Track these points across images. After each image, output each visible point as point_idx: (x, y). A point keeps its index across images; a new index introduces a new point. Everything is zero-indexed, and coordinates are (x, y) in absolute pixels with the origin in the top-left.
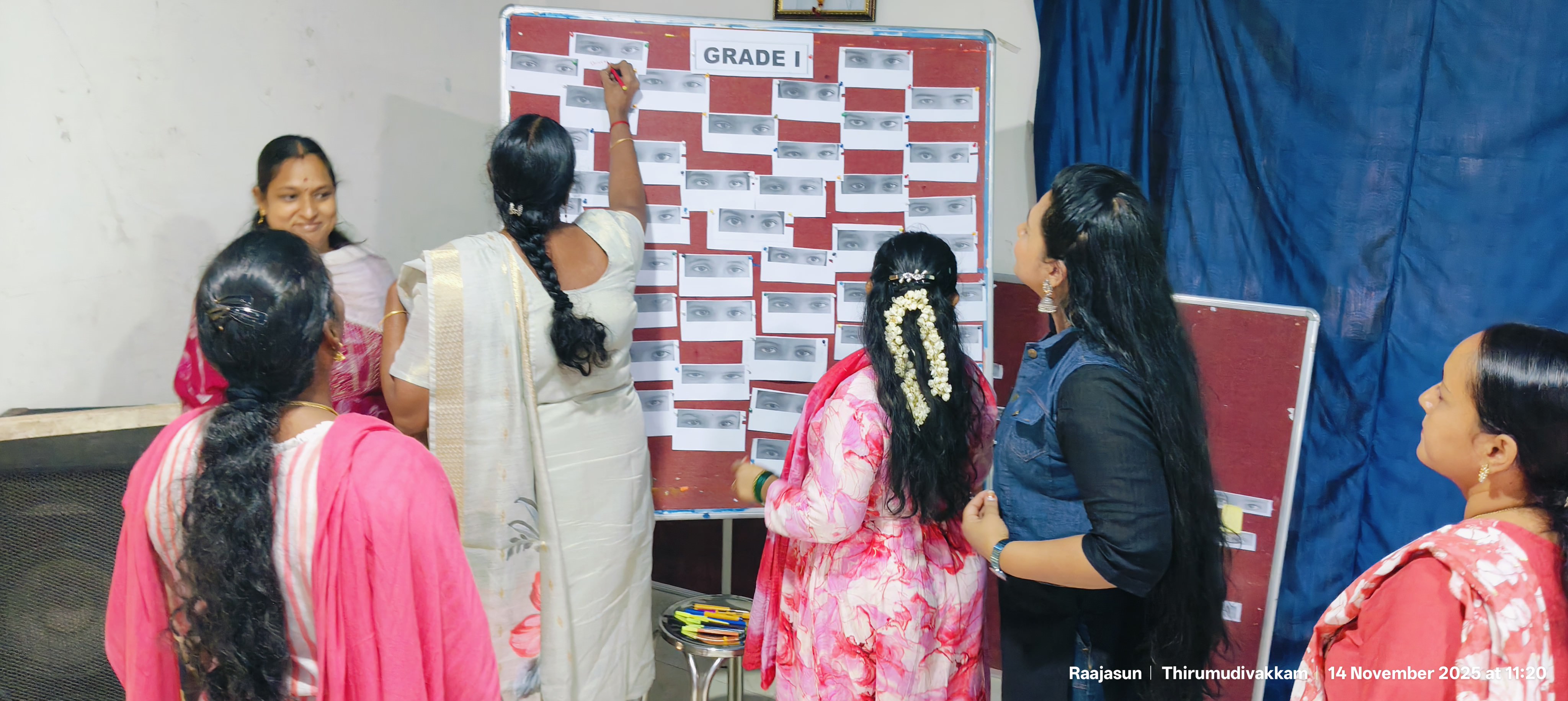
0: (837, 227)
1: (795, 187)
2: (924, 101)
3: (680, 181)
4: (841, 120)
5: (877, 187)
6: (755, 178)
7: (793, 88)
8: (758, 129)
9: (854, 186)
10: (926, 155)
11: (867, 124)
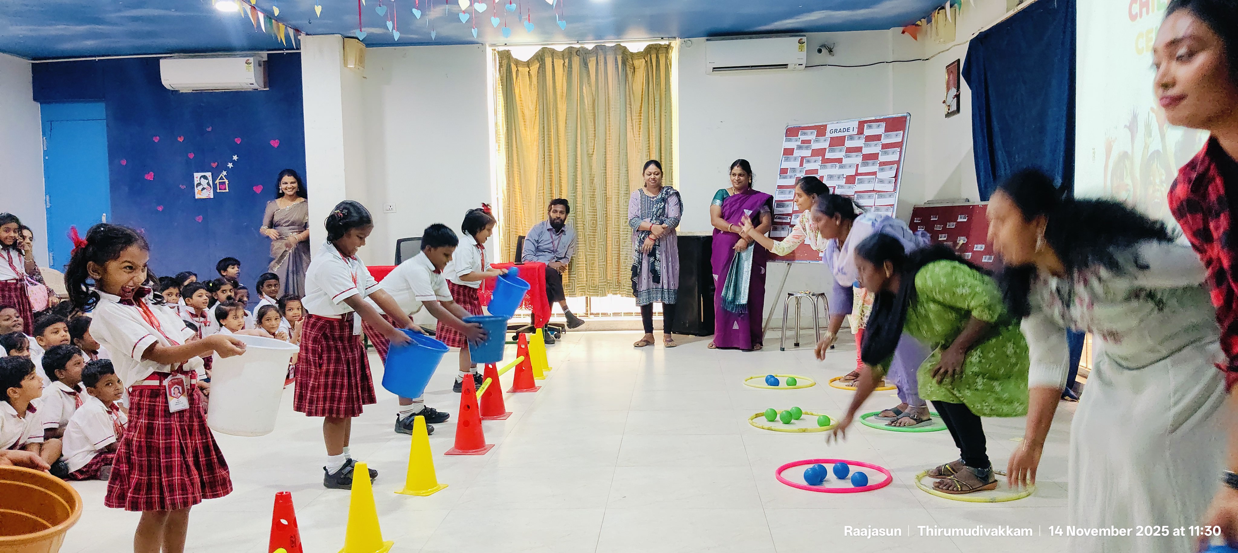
0: (857, 177)
1: (848, 166)
2: (887, 136)
3: (819, 168)
4: (863, 145)
5: (870, 164)
6: (838, 165)
7: (851, 138)
8: (841, 151)
9: (865, 164)
10: (886, 153)
11: (870, 146)
